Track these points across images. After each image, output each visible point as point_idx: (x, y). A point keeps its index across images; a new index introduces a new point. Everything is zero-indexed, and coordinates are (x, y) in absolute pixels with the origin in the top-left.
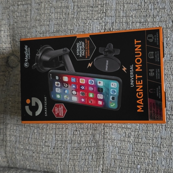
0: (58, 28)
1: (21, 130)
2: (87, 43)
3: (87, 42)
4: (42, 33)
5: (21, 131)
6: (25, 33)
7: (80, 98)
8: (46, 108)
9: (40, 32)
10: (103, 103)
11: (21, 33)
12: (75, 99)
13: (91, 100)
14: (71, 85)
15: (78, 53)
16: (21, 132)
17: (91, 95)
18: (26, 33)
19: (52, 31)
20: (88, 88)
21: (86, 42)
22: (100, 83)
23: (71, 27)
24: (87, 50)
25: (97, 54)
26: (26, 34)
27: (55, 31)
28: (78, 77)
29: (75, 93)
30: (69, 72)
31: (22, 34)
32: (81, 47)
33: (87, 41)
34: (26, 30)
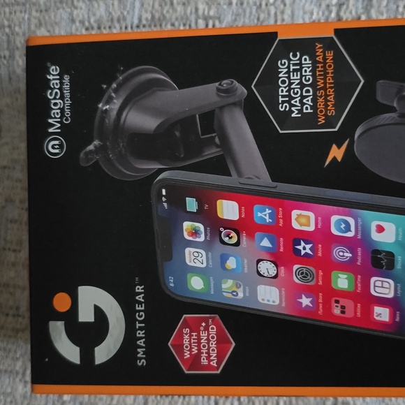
0: (157, 11)
1: (9, 390)
2: (325, 63)
3: (325, 59)
4: (95, 26)
5: (9, 394)
6: (25, 27)
7: (293, 292)
8: (140, 334)
9: (87, 24)
10: (393, 315)
11: (9, 27)
12: (269, 297)
13: (343, 301)
14: (251, 236)
15: (283, 102)
16: (9, 399)
17: (342, 281)
18: (33, 27)
19: (136, 22)
20: (328, 252)
21: (320, 59)
22: (380, 229)
23: (209, 9)
24: (325, 88)
25: (368, 107)
26: (29, 28)
27: (147, 19)
28: (283, 203)
29: (273, 271)
30: (242, 181)
31: (17, 29)
32: (295, 78)
33: (324, 52)
34: (30, 14)
